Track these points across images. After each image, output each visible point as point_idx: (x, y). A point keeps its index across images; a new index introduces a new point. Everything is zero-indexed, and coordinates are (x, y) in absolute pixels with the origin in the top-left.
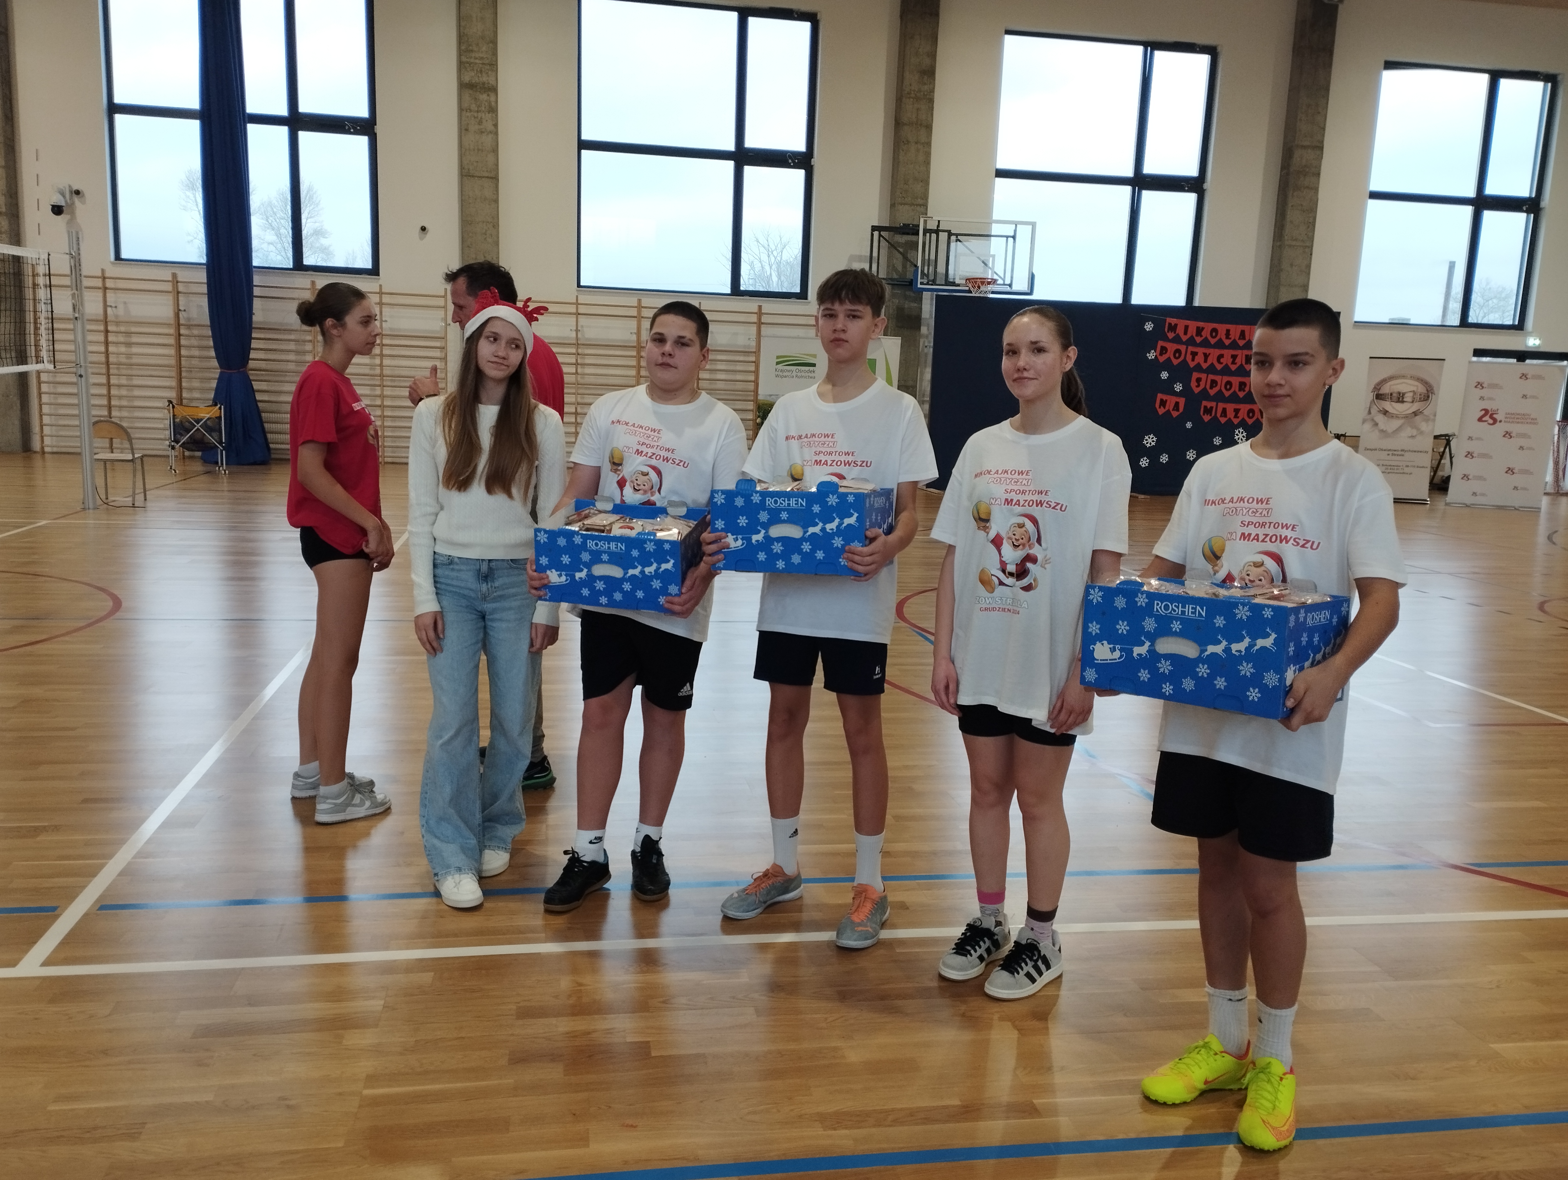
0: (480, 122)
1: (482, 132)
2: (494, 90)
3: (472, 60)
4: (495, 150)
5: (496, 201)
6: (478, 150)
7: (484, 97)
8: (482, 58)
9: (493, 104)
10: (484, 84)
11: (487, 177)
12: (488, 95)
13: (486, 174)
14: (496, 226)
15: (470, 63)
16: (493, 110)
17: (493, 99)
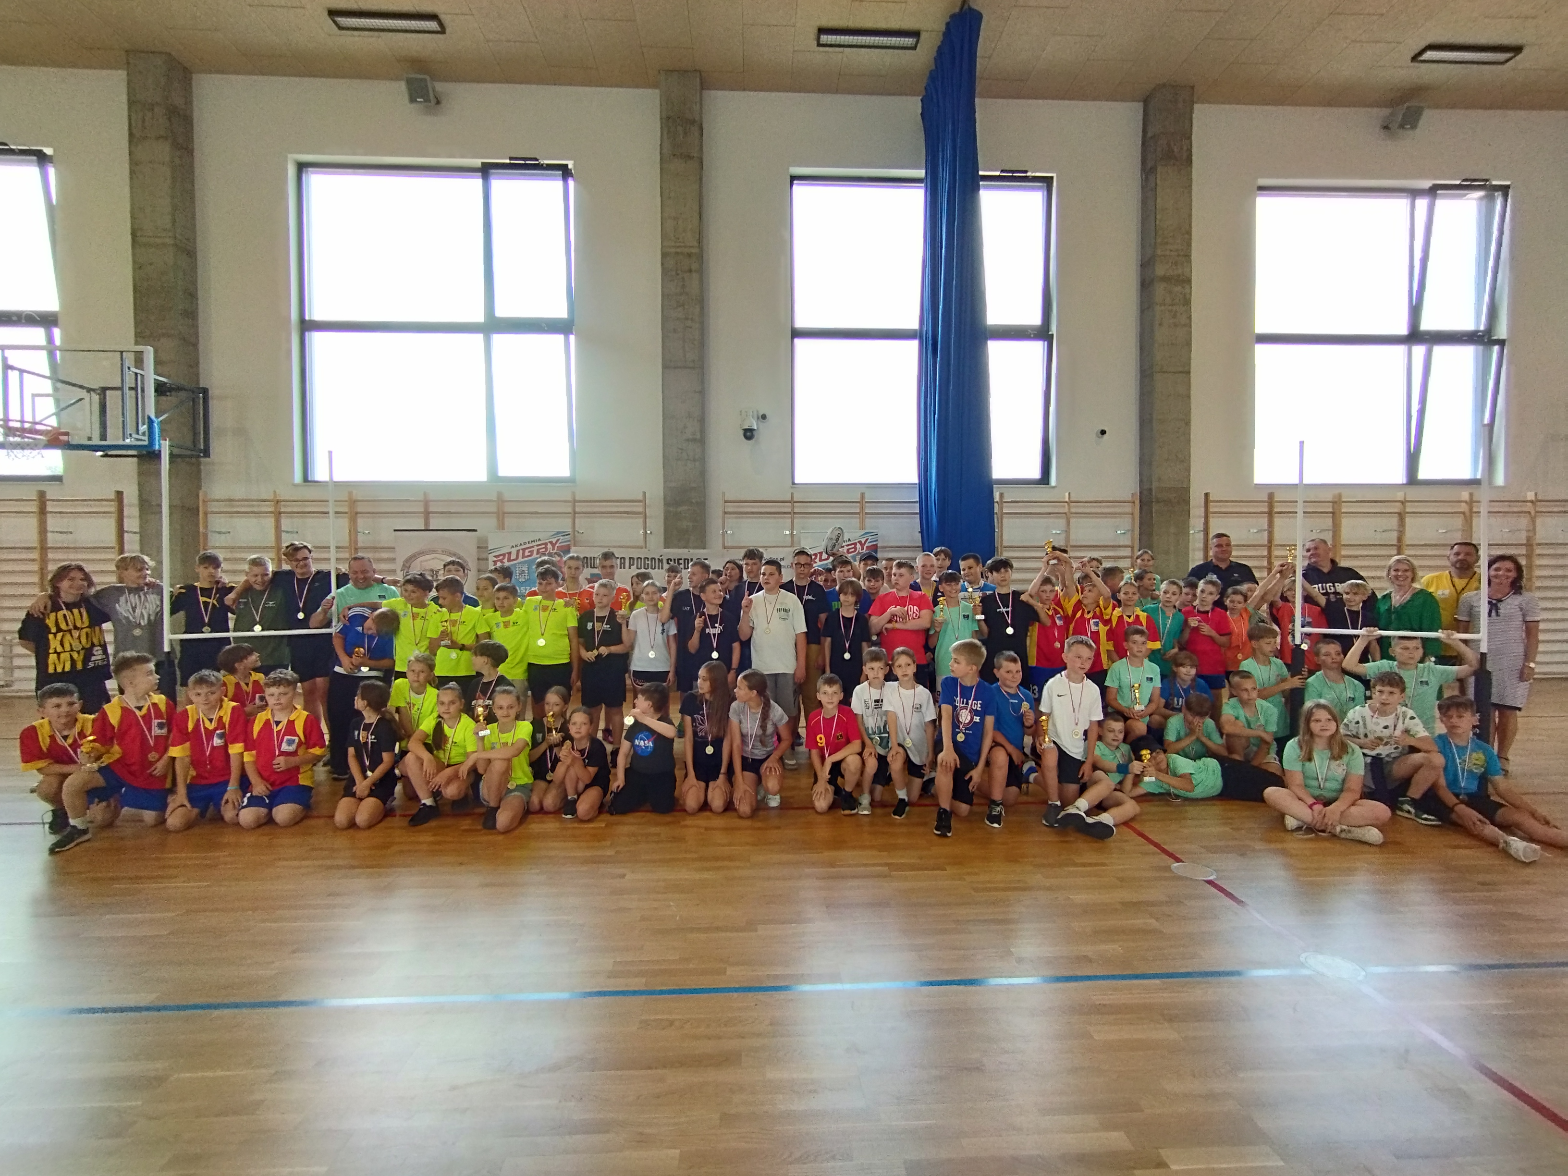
0: (1174, 317)
1: (1176, 325)
2: (1189, 281)
3: (1168, 253)
4: (1189, 344)
5: (1189, 397)
6: (1172, 344)
7: (1178, 289)
8: (1177, 250)
9: (1188, 296)
10: (1179, 276)
11: (1181, 372)
12: (1183, 287)
13: (1181, 369)
14: (1188, 423)
15: (1164, 256)
16: (1187, 302)
17: (1187, 291)
